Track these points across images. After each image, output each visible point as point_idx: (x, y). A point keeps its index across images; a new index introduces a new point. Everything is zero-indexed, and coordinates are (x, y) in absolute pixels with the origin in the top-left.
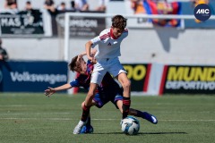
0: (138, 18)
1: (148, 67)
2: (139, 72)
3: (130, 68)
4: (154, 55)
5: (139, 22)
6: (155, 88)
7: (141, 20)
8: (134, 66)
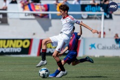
0: (26, 13)
1: (31, 40)
2: (26, 44)
3: (21, 41)
4: (34, 34)
5: (26, 15)
6: (35, 53)
7: (27, 14)
8: (23, 40)
